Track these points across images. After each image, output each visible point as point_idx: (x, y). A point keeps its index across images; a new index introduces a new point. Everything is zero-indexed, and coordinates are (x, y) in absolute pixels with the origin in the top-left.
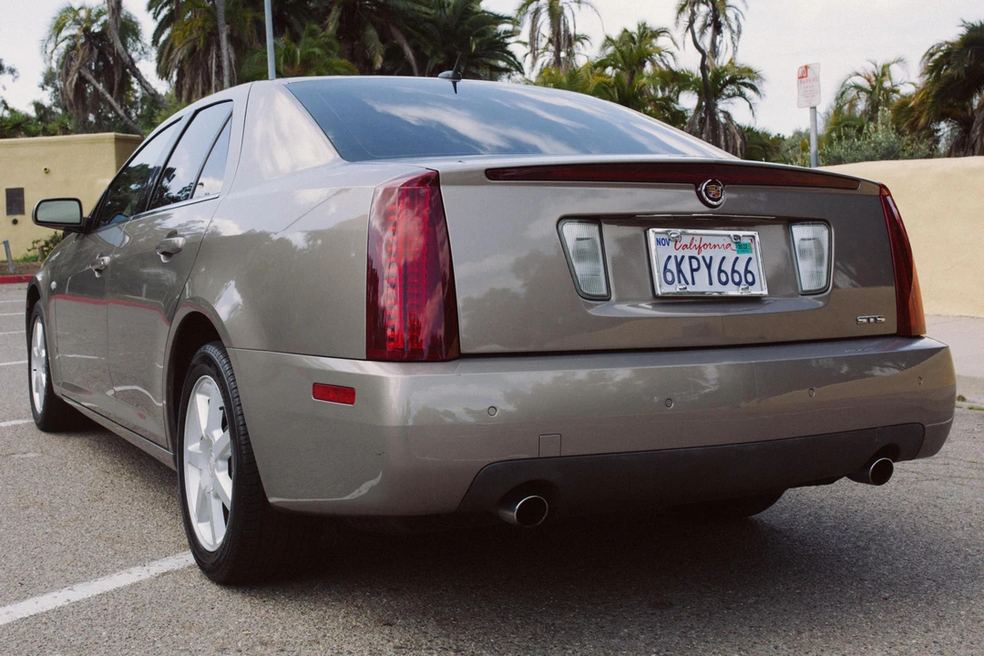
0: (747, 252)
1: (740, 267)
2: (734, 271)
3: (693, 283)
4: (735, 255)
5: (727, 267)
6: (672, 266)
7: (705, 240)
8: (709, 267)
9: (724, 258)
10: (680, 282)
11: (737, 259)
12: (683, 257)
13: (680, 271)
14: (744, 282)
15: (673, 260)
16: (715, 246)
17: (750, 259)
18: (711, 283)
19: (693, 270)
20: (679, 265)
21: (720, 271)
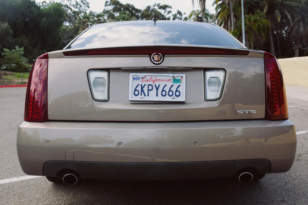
0: (179, 83)
1: (174, 89)
2: (170, 91)
3: (148, 95)
4: (172, 84)
5: (167, 89)
6: (139, 89)
7: (158, 78)
8: (157, 89)
9: (166, 85)
10: (141, 95)
11: (172, 85)
12: (145, 85)
13: (142, 90)
14: (174, 95)
15: (140, 86)
16: (162, 80)
17: (179, 86)
18: (157, 95)
19: (149, 90)
20: (142, 88)
21: (163, 90)
